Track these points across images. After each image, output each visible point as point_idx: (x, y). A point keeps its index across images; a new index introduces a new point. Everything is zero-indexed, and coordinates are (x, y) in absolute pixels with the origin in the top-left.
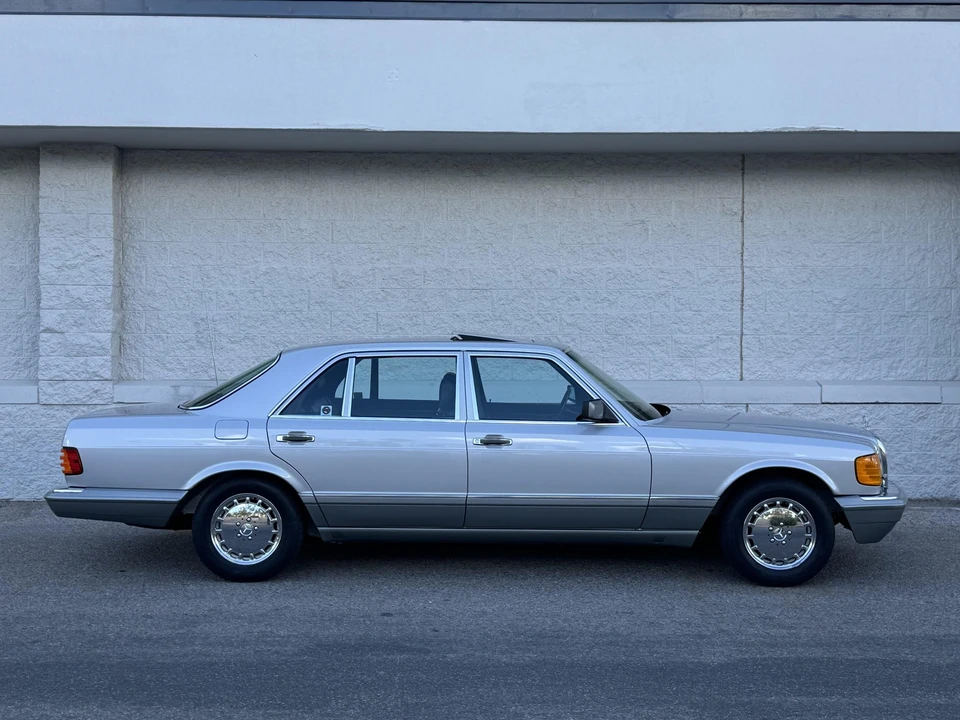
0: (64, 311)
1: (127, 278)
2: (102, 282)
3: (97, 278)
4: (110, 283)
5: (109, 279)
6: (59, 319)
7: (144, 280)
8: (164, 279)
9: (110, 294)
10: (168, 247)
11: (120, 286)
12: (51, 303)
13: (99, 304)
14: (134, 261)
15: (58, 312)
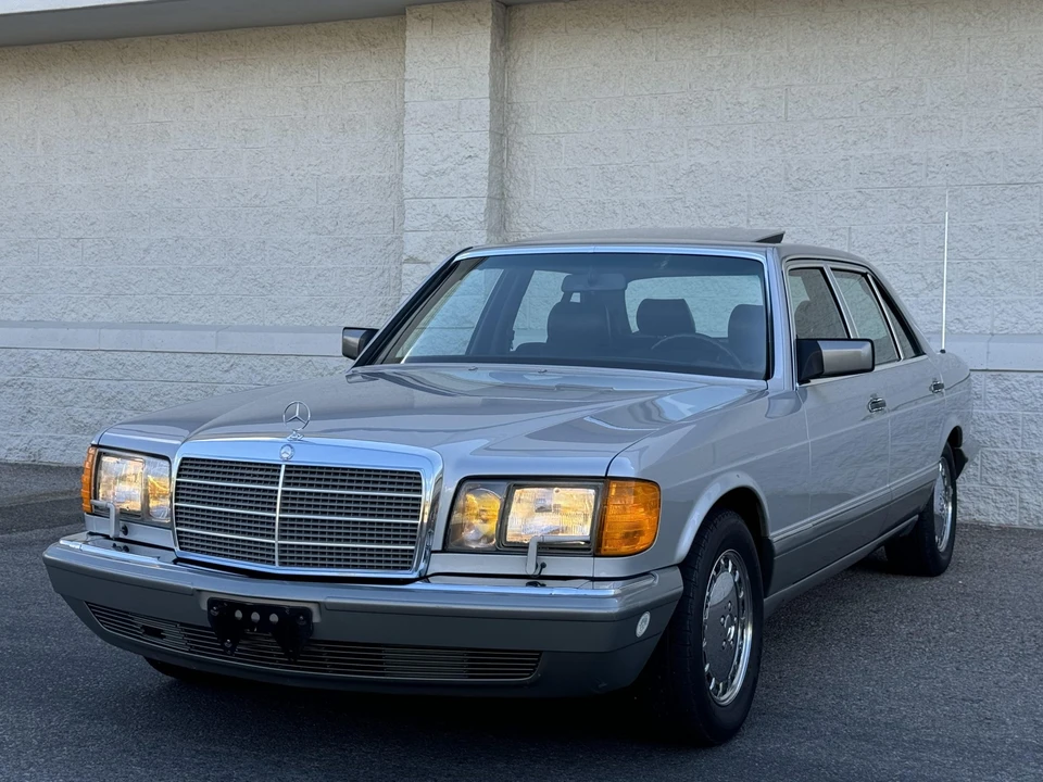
0: (430, 234)
1: (511, 187)
2: (475, 193)
3: (469, 187)
4: (485, 193)
5: (483, 187)
6: (424, 244)
7: (532, 190)
8: (556, 186)
9: (483, 210)
10: (563, 140)
11: (503, 199)
12: (417, 224)
13: (470, 223)
14: (520, 162)
15: (423, 235)
